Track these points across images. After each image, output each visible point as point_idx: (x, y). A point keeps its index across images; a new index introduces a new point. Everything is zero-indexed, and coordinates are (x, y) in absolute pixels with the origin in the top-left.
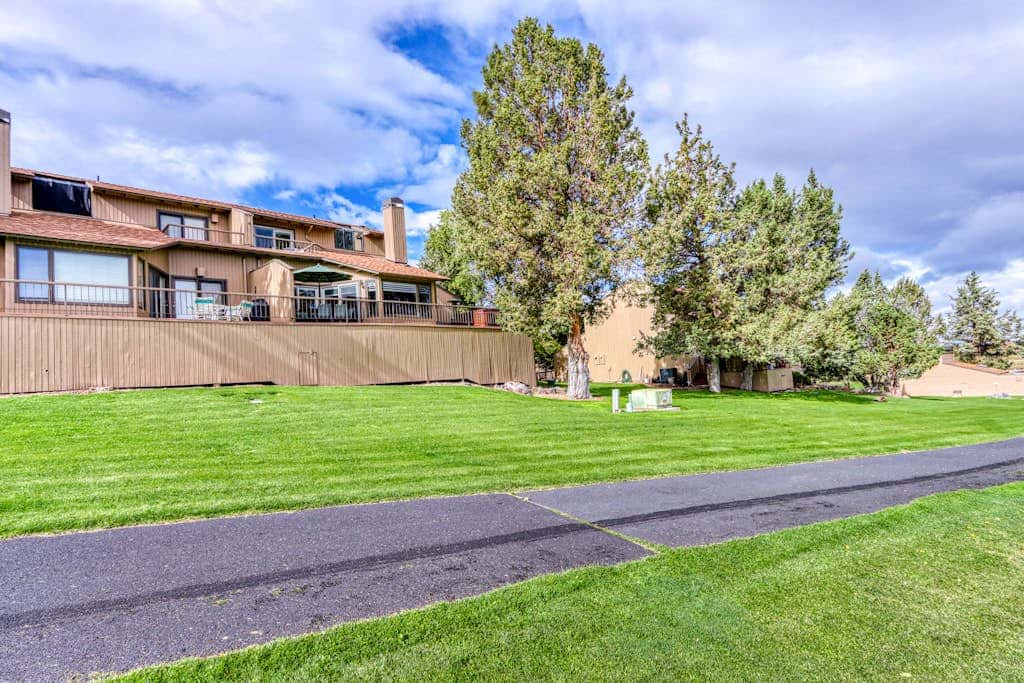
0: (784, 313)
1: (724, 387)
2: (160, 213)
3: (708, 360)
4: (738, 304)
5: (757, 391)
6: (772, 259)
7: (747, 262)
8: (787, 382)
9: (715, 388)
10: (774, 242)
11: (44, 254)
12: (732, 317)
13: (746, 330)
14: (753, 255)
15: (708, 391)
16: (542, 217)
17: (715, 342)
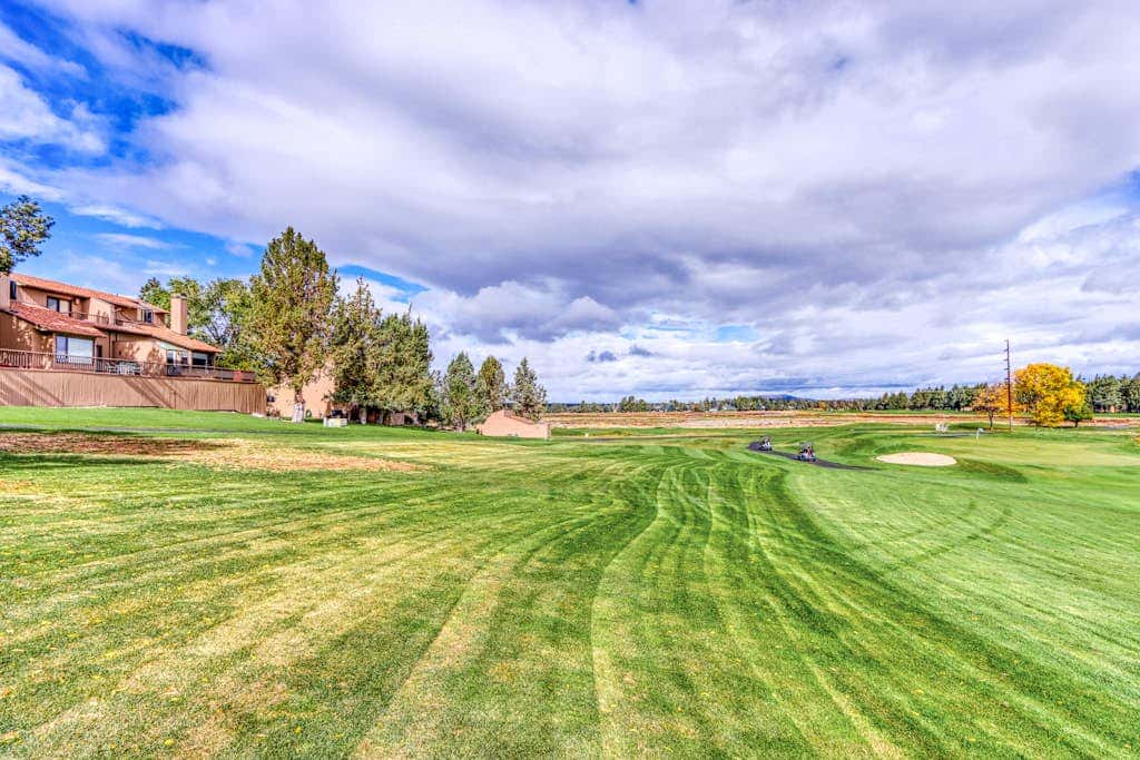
0: (398, 386)
1: (368, 422)
2: (48, 297)
3: (361, 406)
4: (378, 380)
5: (385, 423)
6: (396, 358)
7: (384, 359)
8: (401, 421)
9: (364, 422)
10: (398, 351)
11: (64, 338)
12: (375, 386)
13: (381, 392)
14: (387, 353)
15: (360, 423)
16: (296, 337)
17: (366, 398)
